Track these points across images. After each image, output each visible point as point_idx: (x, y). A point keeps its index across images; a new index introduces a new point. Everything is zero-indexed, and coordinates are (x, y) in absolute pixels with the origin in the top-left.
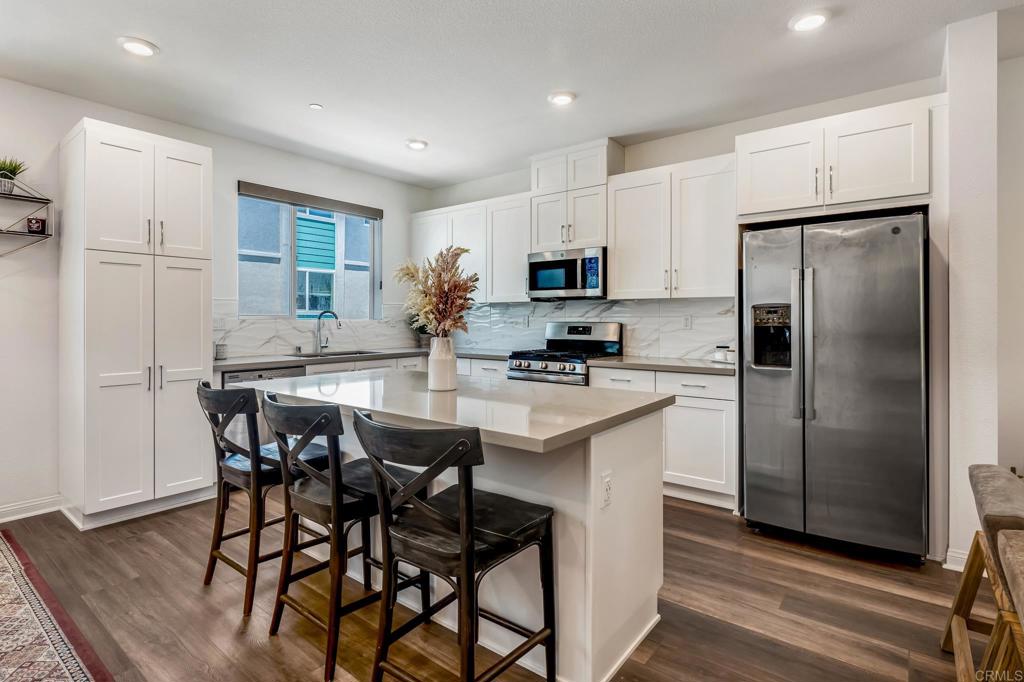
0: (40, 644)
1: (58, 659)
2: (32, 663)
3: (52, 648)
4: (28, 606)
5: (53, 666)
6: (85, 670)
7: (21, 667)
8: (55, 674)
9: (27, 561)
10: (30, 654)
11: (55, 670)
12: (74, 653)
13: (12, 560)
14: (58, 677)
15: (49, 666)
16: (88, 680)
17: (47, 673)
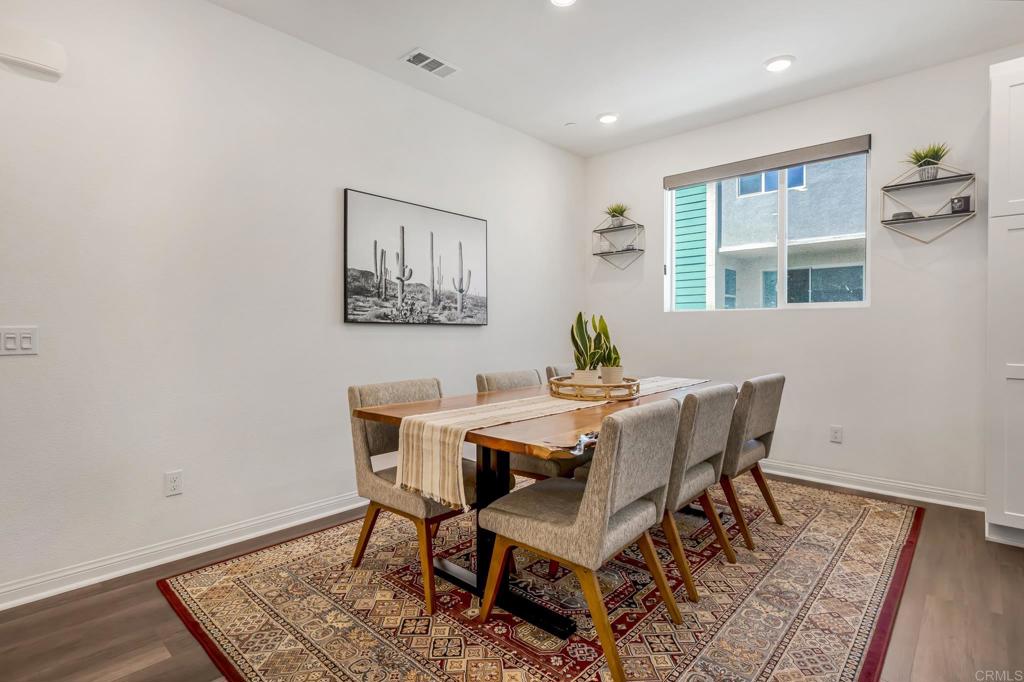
0: (857, 608)
1: (857, 628)
2: (839, 616)
3: (861, 617)
4: (879, 574)
5: (849, 630)
6: (865, 653)
7: (830, 614)
8: (844, 637)
9: (914, 541)
10: (846, 609)
11: (846, 634)
12: (871, 634)
13: (904, 533)
14: (843, 641)
15: (847, 628)
16: (852, 679)
17: (840, 631)
